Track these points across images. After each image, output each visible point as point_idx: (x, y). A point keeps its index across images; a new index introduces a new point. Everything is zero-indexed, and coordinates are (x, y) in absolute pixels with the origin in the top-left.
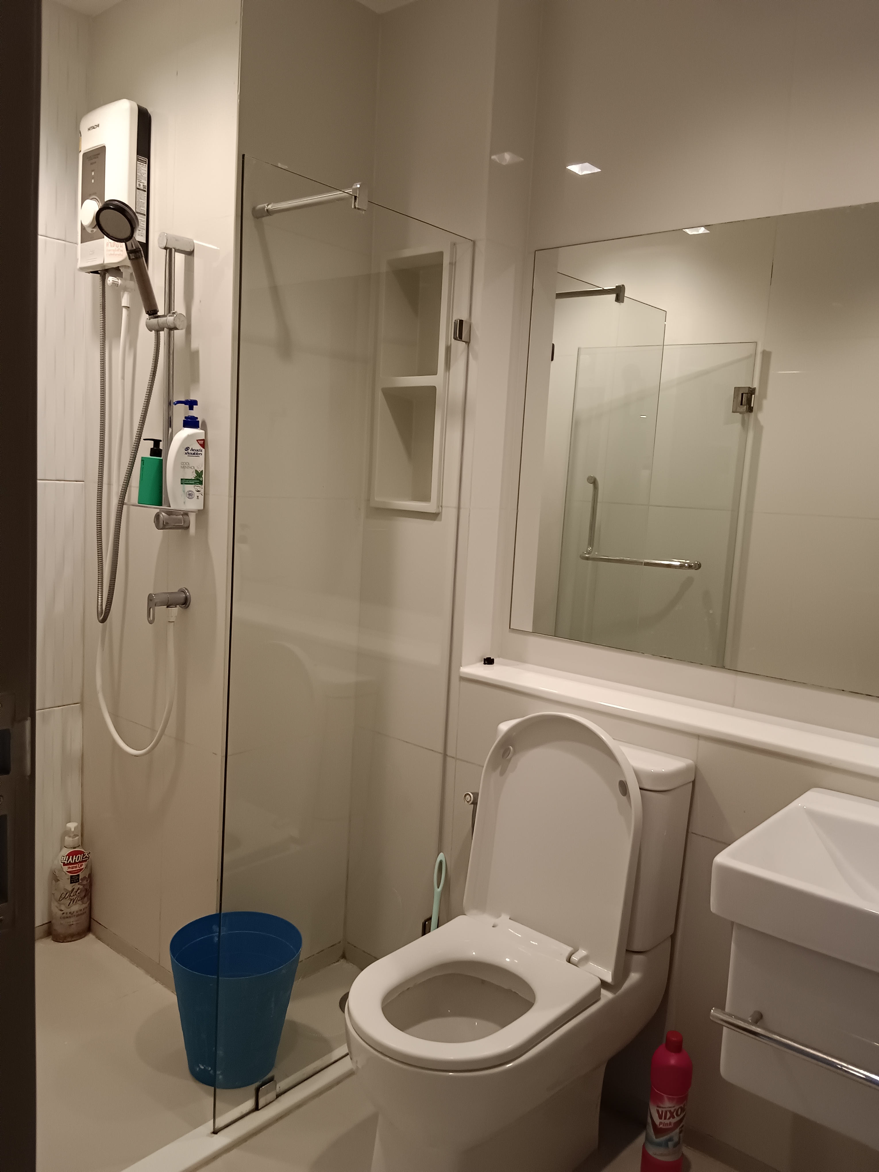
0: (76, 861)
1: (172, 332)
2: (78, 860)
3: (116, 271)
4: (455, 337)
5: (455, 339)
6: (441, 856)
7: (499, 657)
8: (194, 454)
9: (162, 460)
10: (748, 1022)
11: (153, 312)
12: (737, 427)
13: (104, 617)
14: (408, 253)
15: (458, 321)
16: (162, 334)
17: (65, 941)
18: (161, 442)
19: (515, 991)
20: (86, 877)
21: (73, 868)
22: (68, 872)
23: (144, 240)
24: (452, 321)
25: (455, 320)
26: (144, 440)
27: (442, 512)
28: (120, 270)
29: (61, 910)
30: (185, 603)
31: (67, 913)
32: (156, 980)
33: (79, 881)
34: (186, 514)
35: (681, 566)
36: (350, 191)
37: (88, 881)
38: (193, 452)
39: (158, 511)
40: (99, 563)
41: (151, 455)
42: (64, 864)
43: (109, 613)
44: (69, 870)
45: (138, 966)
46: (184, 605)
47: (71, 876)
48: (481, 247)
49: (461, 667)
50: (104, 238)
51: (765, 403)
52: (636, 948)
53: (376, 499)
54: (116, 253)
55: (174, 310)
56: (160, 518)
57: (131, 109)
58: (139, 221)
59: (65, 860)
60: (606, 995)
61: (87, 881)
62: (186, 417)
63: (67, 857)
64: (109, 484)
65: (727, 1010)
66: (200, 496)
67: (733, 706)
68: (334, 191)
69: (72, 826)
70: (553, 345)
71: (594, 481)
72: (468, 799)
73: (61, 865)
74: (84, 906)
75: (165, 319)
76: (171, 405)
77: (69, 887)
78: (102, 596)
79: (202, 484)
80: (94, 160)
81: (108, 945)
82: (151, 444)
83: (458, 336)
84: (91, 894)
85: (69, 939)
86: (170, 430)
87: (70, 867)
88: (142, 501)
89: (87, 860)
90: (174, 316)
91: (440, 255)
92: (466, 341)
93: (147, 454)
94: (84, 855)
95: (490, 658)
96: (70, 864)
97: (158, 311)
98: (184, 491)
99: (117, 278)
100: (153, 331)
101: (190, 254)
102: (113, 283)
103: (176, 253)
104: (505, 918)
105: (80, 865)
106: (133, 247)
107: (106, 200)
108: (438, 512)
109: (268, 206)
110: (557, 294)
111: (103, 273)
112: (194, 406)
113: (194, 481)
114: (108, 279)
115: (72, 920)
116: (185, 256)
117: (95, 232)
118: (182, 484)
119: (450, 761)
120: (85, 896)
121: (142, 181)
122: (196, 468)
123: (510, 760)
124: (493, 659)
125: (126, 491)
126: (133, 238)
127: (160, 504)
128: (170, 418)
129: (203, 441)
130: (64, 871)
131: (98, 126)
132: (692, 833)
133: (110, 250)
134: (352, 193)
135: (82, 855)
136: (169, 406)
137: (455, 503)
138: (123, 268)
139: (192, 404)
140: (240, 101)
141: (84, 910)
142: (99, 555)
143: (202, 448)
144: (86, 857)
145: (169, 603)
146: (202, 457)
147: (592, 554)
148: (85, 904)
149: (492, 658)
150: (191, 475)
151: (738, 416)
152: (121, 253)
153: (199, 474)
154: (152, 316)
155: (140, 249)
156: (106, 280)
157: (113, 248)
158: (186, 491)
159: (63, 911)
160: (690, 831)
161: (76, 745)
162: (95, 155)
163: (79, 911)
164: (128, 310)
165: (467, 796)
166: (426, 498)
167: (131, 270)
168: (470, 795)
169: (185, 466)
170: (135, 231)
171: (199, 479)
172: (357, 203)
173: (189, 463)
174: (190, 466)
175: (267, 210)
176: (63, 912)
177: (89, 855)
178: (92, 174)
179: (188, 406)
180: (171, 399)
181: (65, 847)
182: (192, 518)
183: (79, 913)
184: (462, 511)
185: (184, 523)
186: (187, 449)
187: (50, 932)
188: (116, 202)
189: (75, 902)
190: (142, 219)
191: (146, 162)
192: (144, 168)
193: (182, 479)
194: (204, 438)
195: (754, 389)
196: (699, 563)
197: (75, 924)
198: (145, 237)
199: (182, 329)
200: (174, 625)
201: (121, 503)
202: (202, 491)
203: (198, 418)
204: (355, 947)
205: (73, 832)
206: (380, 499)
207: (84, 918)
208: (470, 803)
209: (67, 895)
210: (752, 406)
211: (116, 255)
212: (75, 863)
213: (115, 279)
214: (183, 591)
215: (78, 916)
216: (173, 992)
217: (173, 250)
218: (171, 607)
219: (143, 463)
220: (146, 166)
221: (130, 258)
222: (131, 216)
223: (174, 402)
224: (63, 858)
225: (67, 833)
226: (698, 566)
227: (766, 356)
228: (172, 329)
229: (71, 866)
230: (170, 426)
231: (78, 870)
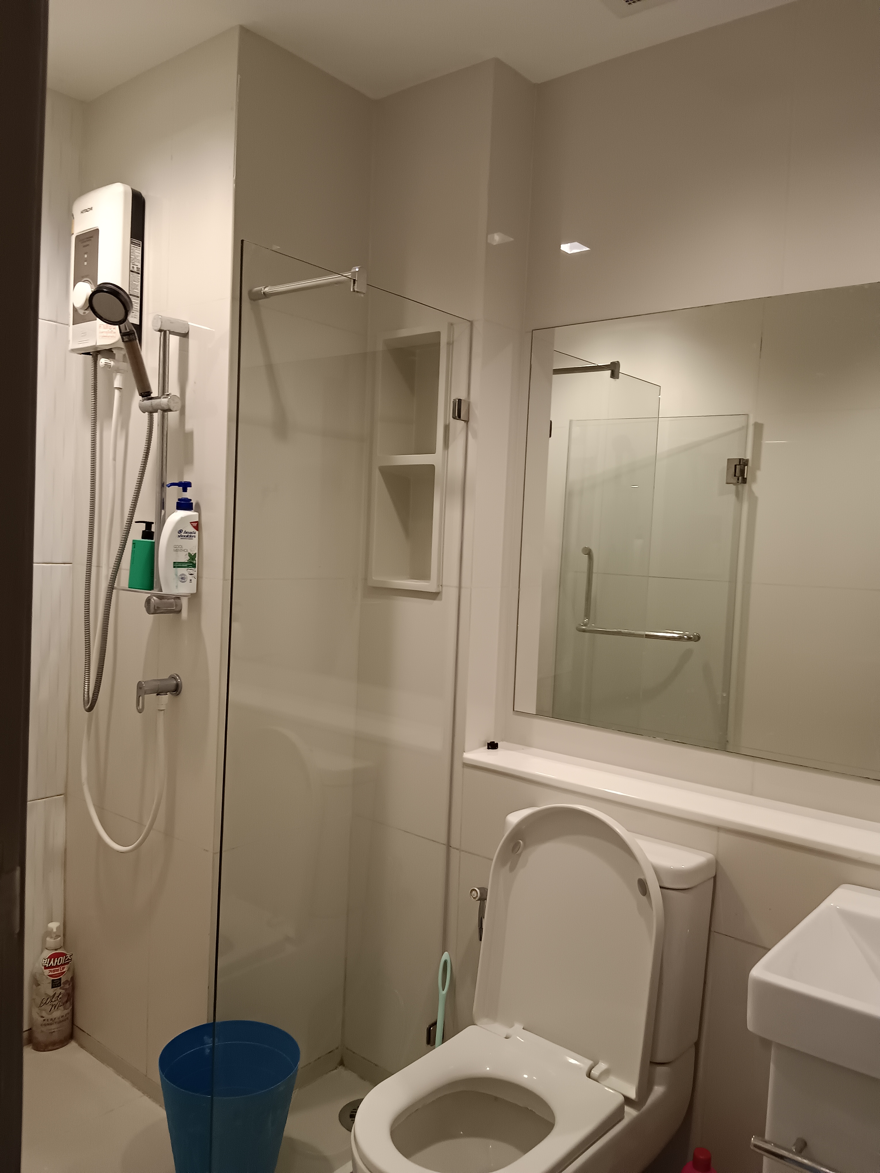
0: (58, 964)
1: (166, 413)
2: (60, 963)
3: (108, 352)
4: (454, 416)
5: (454, 418)
6: (446, 956)
7: (502, 740)
8: (187, 536)
9: (154, 542)
10: (790, 1151)
11: (146, 394)
12: (732, 497)
13: (91, 705)
14: (404, 333)
15: (457, 400)
16: (156, 415)
17: (46, 1050)
18: (153, 525)
19: (532, 1109)
20: (68, 981)
21: (54, 971)
22: (49, 975)
23: (137, 322)
24: (450, 400)
25: (454, 400)
26: (136, 522)
27: (442, 592)
28: (113, 351)
29: (42, 1017)
30: (176, 690)
31: (48, 1020)
32: (143, 1093)
33: (60, 985)
34: (178, 598)
35: (680, 638)
36: (348, 274)
37: (71, 985)
38: (186, 535)
39: (149, 595)
40: (87, 648)
41: (143, 538)
42: (46, 968)
43: (96, 703)
44: (50, 974)
45: (124, 1077)
46: (176, 692)
47: (52, 980)
48: (479, 328)
49: (464, 753)
50: (96, 320)
51: (759, 474)
52: (659, 1059)
53: (373, 578)
54: (109, 335)
55: (168, 392)
56: (151, 602)
57: (125, 193)
58: (133, 303)
59: (47, 963)
60: (630, 1113)
61: (69, 985)
62: (179, 500)
63: (49, 959)
64: (98, 566)
65: (767, 1137)
66: (193, 579)
67: (751, 794)
68: (333, 274)
69: (54, 926)
70: (551, 421)
71: (589, 553)
72: (474, 895)
73: (42, 968)
74: (66, 1011)
75: (158, 400)
76: (164, 487)
77: (51, 992)
78: (89, 686)
79: (195, 567)
80: (87, 243)
81: (91, 1054)
82: (143, 527)
83: (456, 415)
84: (73, 1000)
85: (50, 1048)
86: (163, 511)
87: (51, 971)
88: (132, 586)
89: (69, 962)
90: (168, 398)
91: (438, 333)
92: (465, 420)
93: (139, 537)
94: (66, 957)
95: (494, 742)
96: (51, 967)
97: (152, 393)
98: (176, 575)
99: (110, 359)
100: (147, 413)
101: (185, 336)
102: (105, 364)
103: (170, 335)
104: (518, 1027)
105: (61, 968)
106: (126, 329)
107: (99, 283)
108: (438, 591)
109: (265, 288)
110: (554, 370)
111: (95, 354)
112: (188, 488)
113: (187, 564)
114: (100, 361)
115: (54, 1027)
116: (180, 338)
117: (88, 313)
118: (174, 567)
119: (454, 853)
120: (67, 1002)
121: (136, 264)
122: (189, 551)
123: (520, 855)
124: (497, 744)
125: (116, 578)
126: (127, 321)
127: (151, 588)
128: (163, 499)
129: (196, 523)
130: (46, 975)
131: (91, 209)
132: (715, 932)
133: (102, 332)
134: (351, 277)
135: (64, 957)
136: (162, 488)
137: (455, 583)
138: (116, 350)
139: (185, 486)
140: (236, 186)
141: (66, 1016)
142: (86, 640)
143: (195, 531)
144: (68, 959)
145: (159, 691)
146: (195, 540)
147: (588, 625)
148: (67, 1009)
149: (495, 742)
150: (185, 559)
151: (732, 487)
152: (114, 335)
153: (192, 557)
154: (146, 398)
155: (134, 331)
156: (98, 361)
157: (106, 330)
158: (179, 574)
159: (43, 1017)
160: (712, 929)
161: (58, 840)
162: (87, 238)
163: (61, 1017)
164: (120, 391)
165: (474, 892)
166: (425, 576)
167: (124, 352)
168: (476, 890)
169: (177, 549)
170: (128, 313)
171: (191, 563)
172: (356, 287)
173: (182, 546)
174: (183, 549)
175: (264, 293)
176: (44, 1019)
177: (71, 956)
178: (84, 256)
179: (181, 488)
180: (164, 481)
181: (47, 949)
182: (184, 602)
183: (61, 1019)
184: (463, 591)
185: (176, 607)
186: (180, 531)
187: (31, 1041)
188: (110, 285)
189: (56, 1008)
190: (136, 302)
191: (140, 244)
192: (138, 251)
193: (174, 563)
194: (198, 520)
195: (747, 460)
196: (698, 635)
197: (57, 1031)
198: (139, 318)
199: (176, 411)
200: (164, 713)
201: (111, 588)
202: (196, 574)
203: (192, 500)
204: (354, 1053)
205: (55, 933)
206: (378, 578)
207: (67, 1024)
208: (477, 899)
209: (49, 1000)
210: (745, 477)
211: (109, 337)
212: (57, 966)
213: (108, 361)
214: (173, 678)
215: (60, 1022)
216: (160, 1106)
217: (168, 332)
218: (161, 694)
219: (135, 546)
220: (139, 249)
221: (123, 341)
222: (125, 300)
223: (167, 484)
224: (44, 961)
225: (48, 933)
226: (698, 638)
227: (759, 428)
228: (166, 410)
229: (52, 969)
230: (163, 508)
231: (61, 973)
